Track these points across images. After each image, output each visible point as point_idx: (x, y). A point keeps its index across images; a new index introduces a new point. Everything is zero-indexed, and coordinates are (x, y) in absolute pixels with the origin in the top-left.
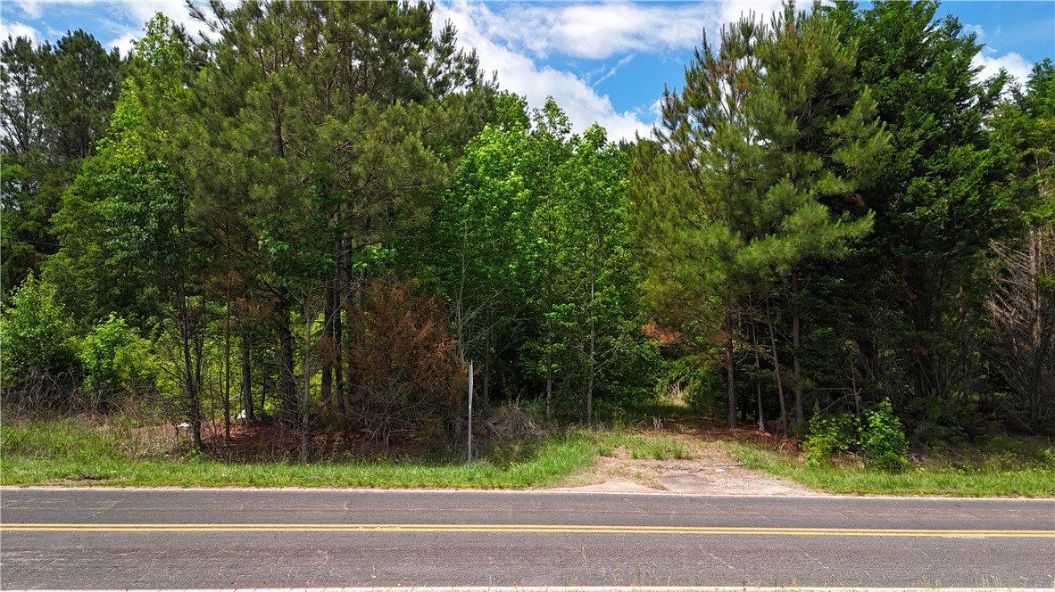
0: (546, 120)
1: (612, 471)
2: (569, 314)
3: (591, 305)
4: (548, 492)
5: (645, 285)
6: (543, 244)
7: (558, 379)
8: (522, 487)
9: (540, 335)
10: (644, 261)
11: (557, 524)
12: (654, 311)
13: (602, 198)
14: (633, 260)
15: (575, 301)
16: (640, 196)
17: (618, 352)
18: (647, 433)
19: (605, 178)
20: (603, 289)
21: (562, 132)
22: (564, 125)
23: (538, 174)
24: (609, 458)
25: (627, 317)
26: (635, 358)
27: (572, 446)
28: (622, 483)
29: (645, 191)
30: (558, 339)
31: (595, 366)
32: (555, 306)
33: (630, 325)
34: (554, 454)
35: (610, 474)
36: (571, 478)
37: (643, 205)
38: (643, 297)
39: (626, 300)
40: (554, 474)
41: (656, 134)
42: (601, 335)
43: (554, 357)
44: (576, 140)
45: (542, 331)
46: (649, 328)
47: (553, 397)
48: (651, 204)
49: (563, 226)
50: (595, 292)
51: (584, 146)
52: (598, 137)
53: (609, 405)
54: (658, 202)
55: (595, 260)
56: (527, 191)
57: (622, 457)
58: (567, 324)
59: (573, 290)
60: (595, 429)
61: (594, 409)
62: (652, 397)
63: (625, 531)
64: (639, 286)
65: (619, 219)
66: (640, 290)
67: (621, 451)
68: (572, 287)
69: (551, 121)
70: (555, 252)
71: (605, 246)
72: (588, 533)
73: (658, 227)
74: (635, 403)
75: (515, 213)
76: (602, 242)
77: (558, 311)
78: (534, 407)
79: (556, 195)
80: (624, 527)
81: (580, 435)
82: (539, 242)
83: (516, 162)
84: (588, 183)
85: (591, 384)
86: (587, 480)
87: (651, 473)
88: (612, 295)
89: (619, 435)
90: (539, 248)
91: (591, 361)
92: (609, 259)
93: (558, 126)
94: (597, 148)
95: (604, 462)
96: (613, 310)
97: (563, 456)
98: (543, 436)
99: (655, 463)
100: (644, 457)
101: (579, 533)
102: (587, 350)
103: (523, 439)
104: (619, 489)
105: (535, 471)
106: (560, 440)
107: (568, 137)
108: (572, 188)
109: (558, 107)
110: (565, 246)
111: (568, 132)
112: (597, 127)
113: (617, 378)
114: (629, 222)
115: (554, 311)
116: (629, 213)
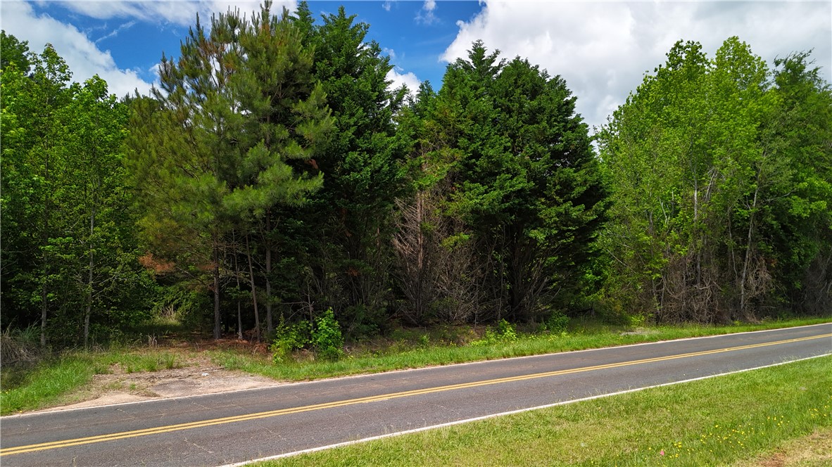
0: (44, 65)
1: (107, 386)
2: (66, 248)
3: (90, 239)
4: (39, 413)
5: (143, 222)
6: (38, 181)
7: (53, 308)
8: (10, 413)
9: (35, 267)
10: (143, 201)
11: (47, 442)
12: (151, 244)
13: (102, 143)
14: (134, 198)
15: (74, 236)
16: (140, 145)
17: (117, 281)
18: (142, 349)
19: (106, 126)
20: (102, 224)
21: (62, 79)
22: (64, 73)
23: (34, 115)
24: (104, 376)
25: (126, 250)
26: (133, 286)
27: (67, 369)
28: (117, 396)
29: (144, 141)
30: (54, 270)
31: (93, 294)
32: (50, 240)
33: (129, 257)
34: (48, 377)
35: (106, 389)
36: (65, 398)
37: (142, 153)
38: (142, 233)
39: (125, 235)
40: (46, 396)
41: (154, 93)
42: (99, 266)
43: (49, 288)
44: (76, 87)
45: (38, 263)
46: (146, 259)
47: (48, 324)
48: (150, 154)
49: (61, 166)
50: (95, 226)
51: (84, 95)
52: (98, 87)
53: (107, 328)
54: (157, 152)
55: (95, 198)
56: (21, 129)
57: (118, 373)
58: (64, 256)
59: (72, 225)
60: (92, 350)
61: (91, 332)
62: (148, 318)
63: (117, 438)
64: (137, 223)
65: (120, 163)
66: (138, 226)
67: (117, 369)
68: (70, 223)
69: (49, 67)
70: (53, 189)
71: (105, 186)
72: (80, 445)
73: (156, 174)
74: (132, 324)
75: (7, 150)
76: (102, 182)
77: (55, 244)
78: (27, 335)
79: (55, 135)
80: (116, 434)
81: (76, 357)
82: (35, 179)
83: (10, 100)
84: (88, 128)
85: (88, 310)
86: (81, 398)
87: (144, 383)
88: (111, 230)
89: (115, 354)
90: (34, 185)
91: (89, 289)
92: (109, 199)
93: (58, 73)
94: (98, 98)
95: (100, 379)
96: (112, 243)
97: (57, 378)
98: (36, 362)
99: (148, 374)
100: (139, 371)
101: (71, 447)
102: (85, 280)
103: (13, 366)
104: (113, 402)
105: (26, 395)
106: (54, 364)
107: (68, 84)
108: (71, 131)
109: (58, 55)
110: (64, 184)
111: (69, 80)
112: (97, 78)
113: (114, 304)
114: (129, 167)
115: (51, 244)
116: (129, 159)
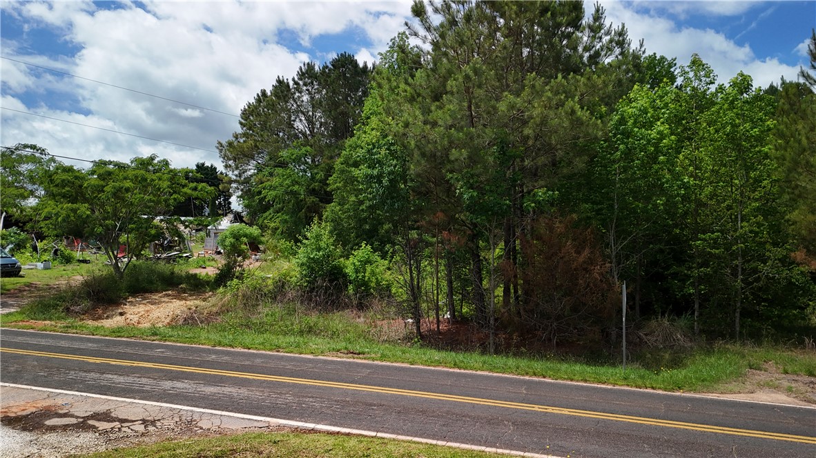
0: (691, 75)
1: (762, 383)
2: (715, 243)
3: (738, 234)
4: (698, 396)
5: (794, 215)
6: (688, 182)
7: (704, 299)
8: (672, 390)
9: (687, 261)
10: (793, 193)
11: (707, 424)
12: (804, 239)
13: (748, 139)
14: (782, 192)
15: (721, 231)
16: (788, 134)
17: (767, 276)
18: (799, 351)
19: (752, 121)
20: (750, 219)
21: (707, 84)
22: (709, 77)
23: (684, 122)
24: (758, 372)
25: (775, 244)
26: (784, 283)
27: (721, 359)
28: (773, 395)
29: (793, 128)
30: (706, 264)
31: (742, 289)
32: (700, 236)
33: (779, 252)
34: (700, 365)
35: (761, 386)
36: (721, 386)
37: (791, 143)
38: (793, 227)
39: (776, 230)
40: (703, 381)
41: (804, 76)
42: (749, 261)
43: (701, 280)
44: (721, 88)
45: (689, 257)
46: (799, 255)
47: (701, 314)
48: (799, 142)
49: (708, 163)
50: (742, 222)
51: (729, 94)
52: (743, 84)
53: (757, 324)
54: (808, 138)
55: (742, 194)
56: (673, 137)
57: (772, 372)
58: (713, 251)
59: (720, 221)
60: (744, 344)
61: (742, 326)
62: (803, 319)
63: (776, 438)
64: (787, 217)
65: (766, 156)
66: (788, 220)
67: (771, 365)
68: (719, 218)
69: (696, 75)
70: (701, 188)
71: (751, 181)
72: (739, 436)
73: (808, 162)
74: (786, 323)
75: (662, 157)
76: (748, 177)
77: (704, 240)
78: (682, 322)
79: (702, 138)
80: (775, 434)
81: (728, 349)
82: (685, 180)
83: (663, 114)
84: (734, 126)
85: (739, 305)
86: (737, 389)
87: (802, 388)
88: (759, 225)
89: (769, 352)
90: (685, 186)
91: (739, 283)
92: (756, 193)
93: (703, 79)
94: (742, 94)
95: (753, 374)
96: (761, 238)
97: (712, 366)
98: (692, 348)
99: (807, 379)
100: (795, 373)
101: (729, 435)
102: (734, 274)
103: (673, 348)
104: (770, 400)
105: (685, 377)
106: (709, 352)
107: (713, 88)
108: (717, 131)
109: (704, 62)
110: (711, 183)
111: (714, 83)
112: (742, 75)
113: (765, 300)
114: (777, 158)
115: (701, 240)
116: (777, 150)
